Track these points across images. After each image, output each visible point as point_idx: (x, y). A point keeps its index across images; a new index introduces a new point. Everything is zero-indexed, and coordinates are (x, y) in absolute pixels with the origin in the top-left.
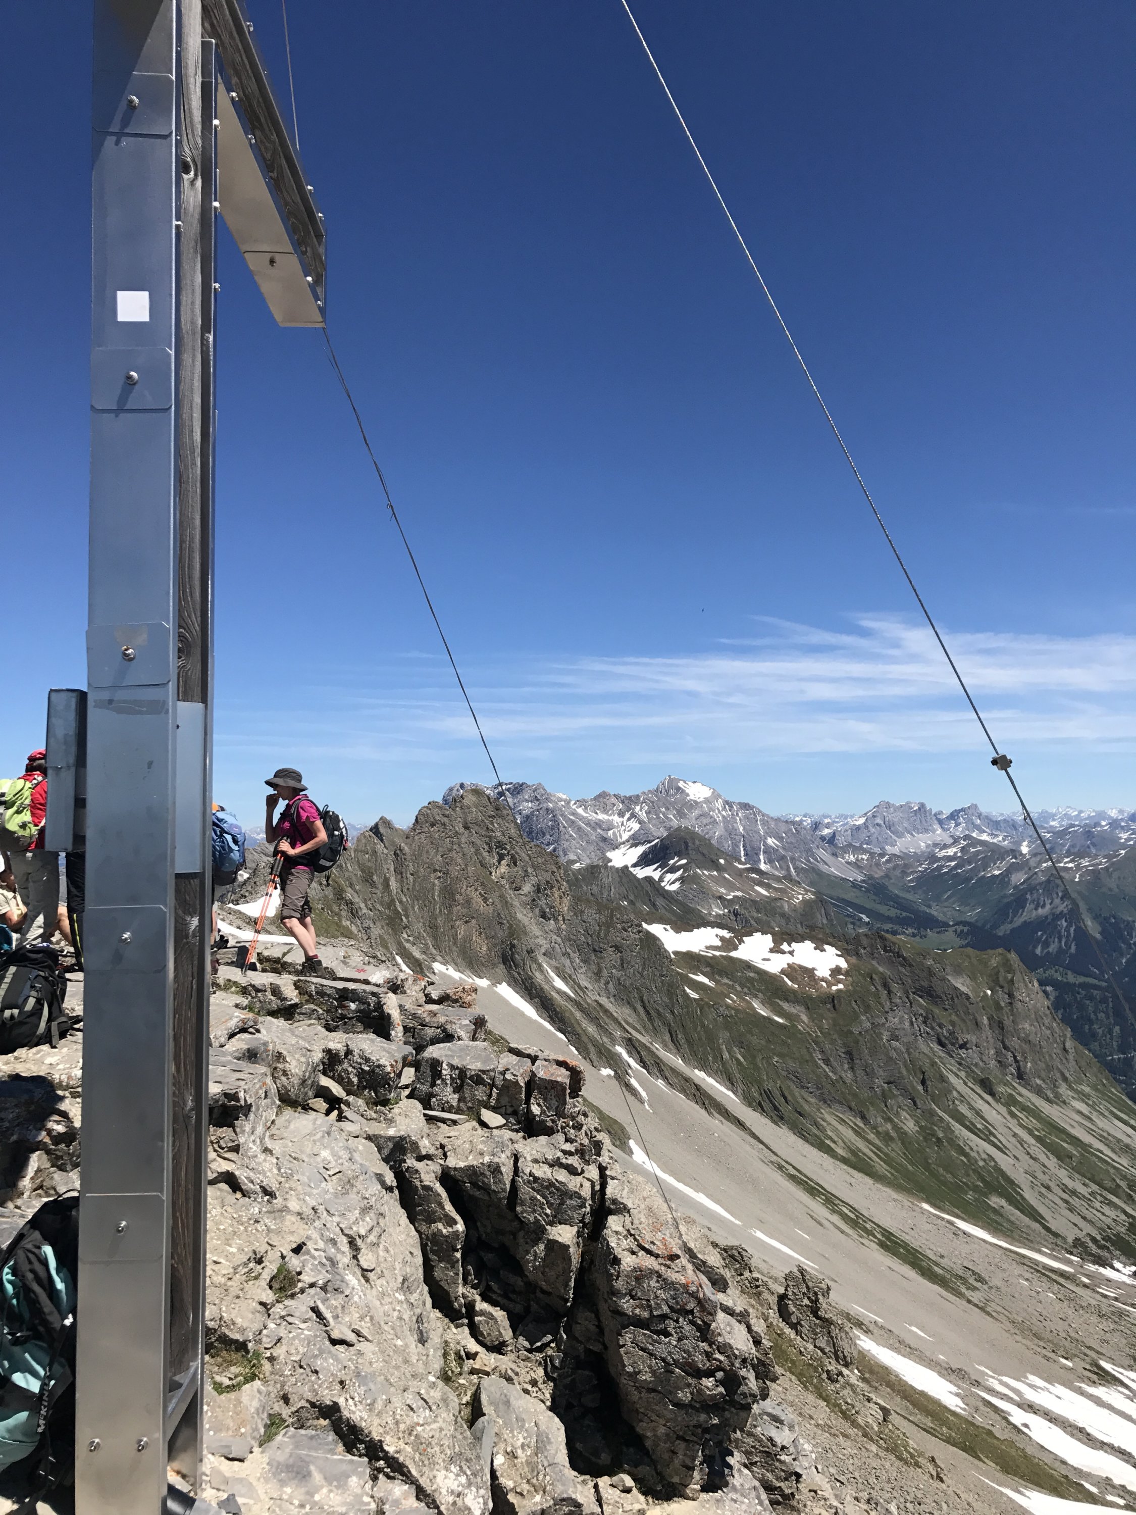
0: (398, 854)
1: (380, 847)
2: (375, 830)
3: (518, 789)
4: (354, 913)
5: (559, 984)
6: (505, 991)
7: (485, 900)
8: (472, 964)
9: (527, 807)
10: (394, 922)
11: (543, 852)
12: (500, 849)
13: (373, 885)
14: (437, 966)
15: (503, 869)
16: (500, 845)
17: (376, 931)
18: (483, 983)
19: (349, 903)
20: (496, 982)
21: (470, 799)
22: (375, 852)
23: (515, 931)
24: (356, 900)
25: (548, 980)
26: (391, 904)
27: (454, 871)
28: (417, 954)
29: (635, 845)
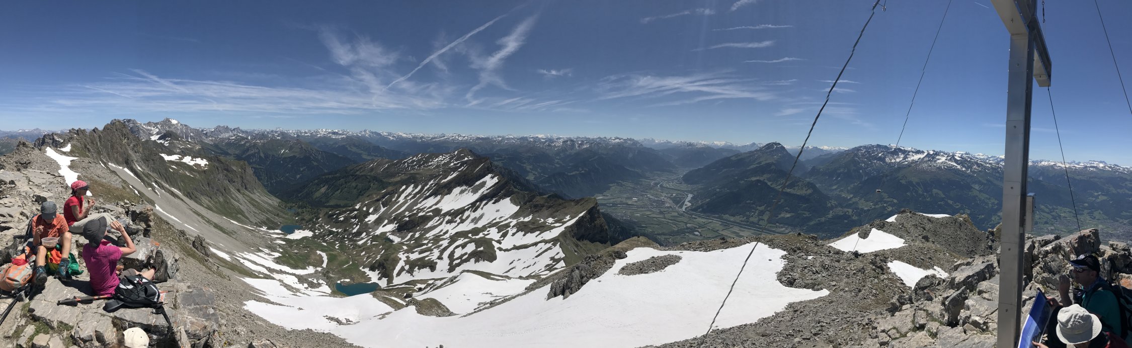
0: (100, 137)
1: (95, 134)
2: (94, 130)
3: (129, 121)
4: (89, 151)
5: (139, 168)
6: (126, 170)
7: (121, 148)
8: (118, 163)
9: (131, 125)
10: (99, 153)
11: (135, 137)
12: (124, 135)
13: (94, 144)
14: (110, 164)
15: (126, 141)
16: (125, 135)
17: (95, 155)
18: (121, 168)
19: (88, 149)
20: (124, 167)
21: (117, 123)
22: (94, 136)
23: (129, 155)
24: (90, 148)
25: (137, 167)
26: (98, 149)
27: (114, 141)
28: (105, 161)
29: (157, 135)
